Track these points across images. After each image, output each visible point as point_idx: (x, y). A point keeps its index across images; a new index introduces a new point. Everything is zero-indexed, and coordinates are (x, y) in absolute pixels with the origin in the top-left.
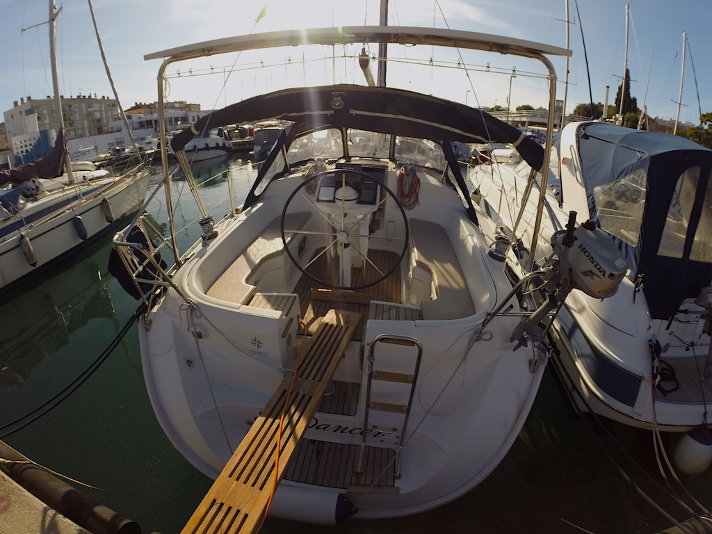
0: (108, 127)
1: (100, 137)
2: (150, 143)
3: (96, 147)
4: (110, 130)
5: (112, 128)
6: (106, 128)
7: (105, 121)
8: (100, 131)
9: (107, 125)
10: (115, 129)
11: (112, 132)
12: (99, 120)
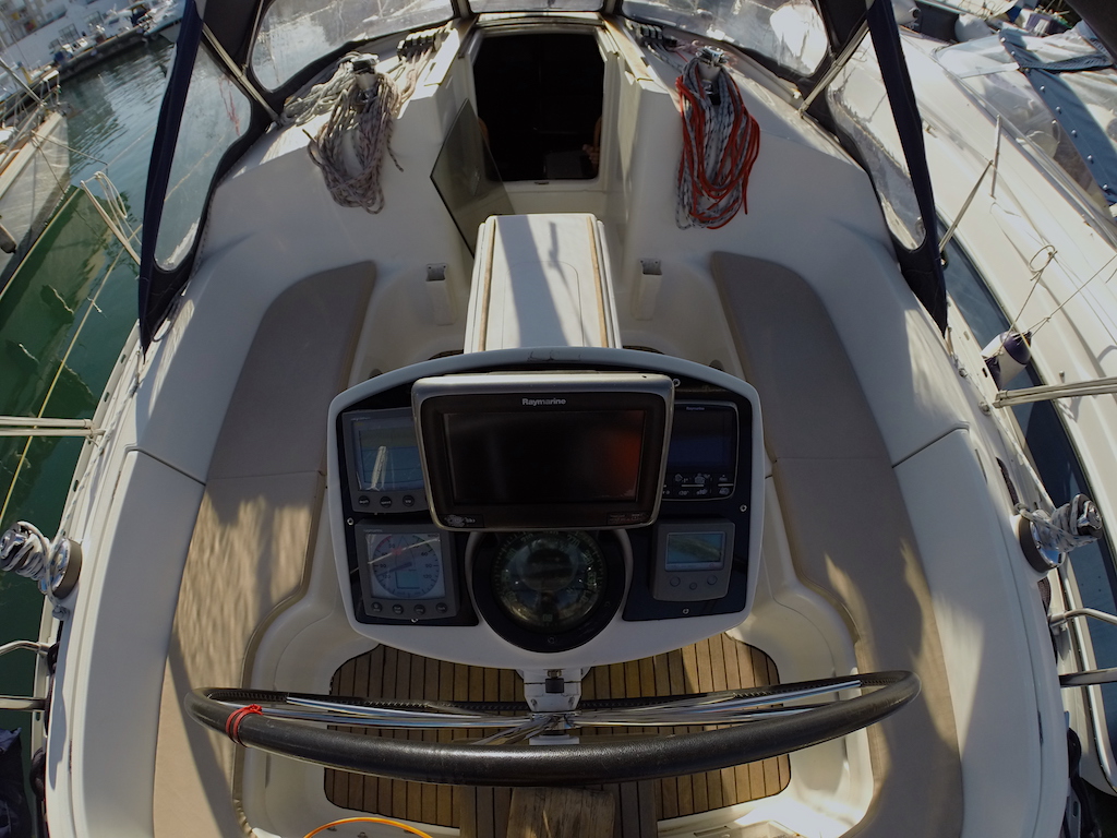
0: (42, 16)
1: (31, 38)
2: (116, 21)
3: (20, 65)
4: (47, 20)
5: (49, 15)
6: (39, 18)
7: (34, 7)
8: (30, 27)
9: (40, 14)
10: (54, 15)
11: (51, 22)
12: (23, 10)
